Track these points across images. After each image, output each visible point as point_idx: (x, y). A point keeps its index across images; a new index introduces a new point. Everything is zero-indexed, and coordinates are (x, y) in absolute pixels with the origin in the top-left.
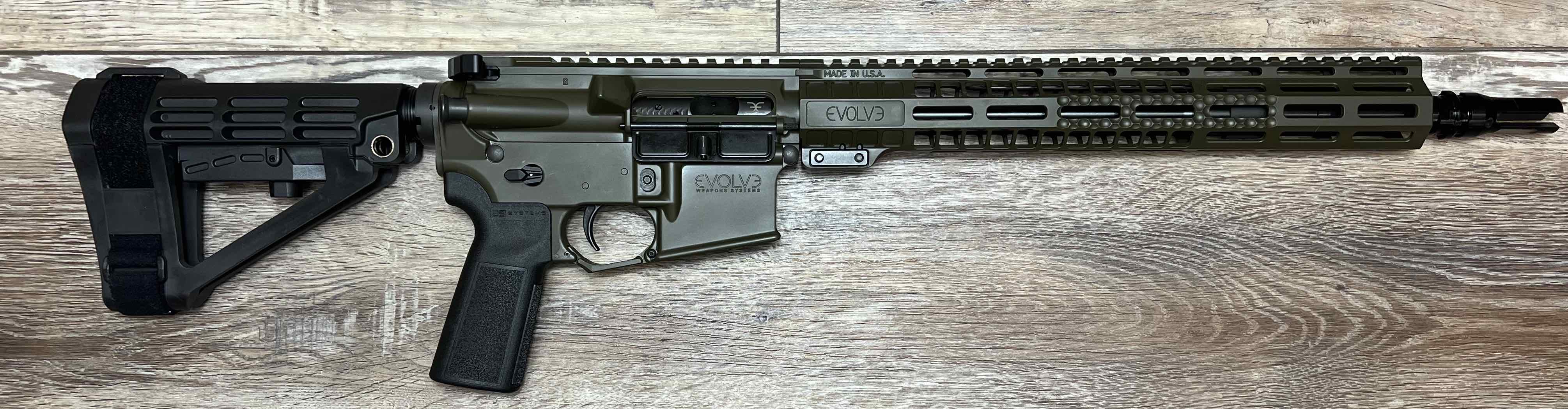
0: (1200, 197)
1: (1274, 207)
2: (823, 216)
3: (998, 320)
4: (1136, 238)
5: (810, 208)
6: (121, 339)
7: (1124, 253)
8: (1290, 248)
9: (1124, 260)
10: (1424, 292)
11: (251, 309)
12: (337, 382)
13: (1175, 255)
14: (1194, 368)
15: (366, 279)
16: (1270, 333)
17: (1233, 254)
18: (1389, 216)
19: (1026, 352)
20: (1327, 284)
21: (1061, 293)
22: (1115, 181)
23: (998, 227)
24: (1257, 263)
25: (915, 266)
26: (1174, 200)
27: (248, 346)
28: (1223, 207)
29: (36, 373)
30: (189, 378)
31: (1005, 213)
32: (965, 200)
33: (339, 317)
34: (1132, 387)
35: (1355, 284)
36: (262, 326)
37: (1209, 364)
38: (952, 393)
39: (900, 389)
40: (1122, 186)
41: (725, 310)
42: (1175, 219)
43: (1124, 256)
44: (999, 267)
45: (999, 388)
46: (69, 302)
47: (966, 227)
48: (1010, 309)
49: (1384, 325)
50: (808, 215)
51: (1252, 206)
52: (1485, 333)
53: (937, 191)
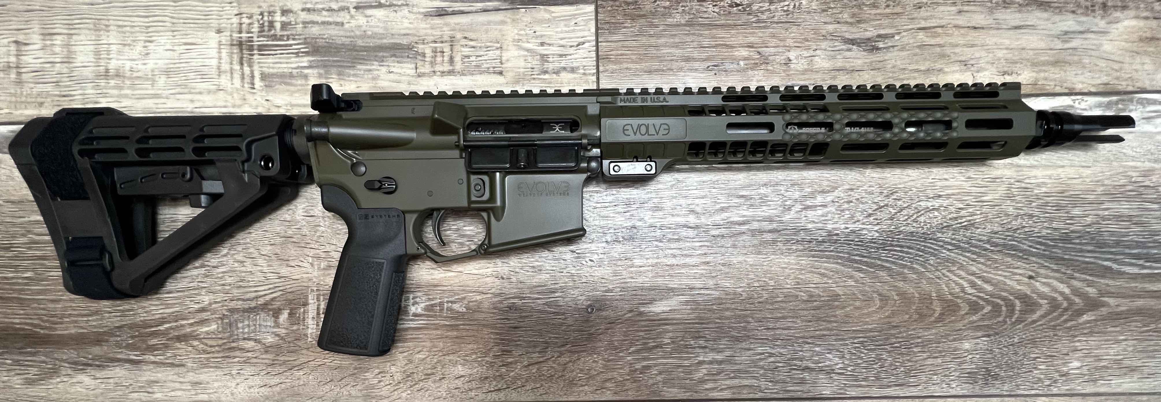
0: (922, 210)
1: (979, 217)
2: (635, 231)
3: (771, 307)
4: (874, 243)
5: (625, 225)
6: (118, 333)
7: (865, 255)
8: (992, 248)
9: (865, 259)
10: (1095, 279)
11: (211, 309)
12: (276, 362)
13: (904, 255)
14: (919, 340)
15: (295, 285)
16: (977, 313)
17: (948, 253)
18: (1068, 221)
19: (792, 331)
20: (1020, 274)
21: (818, 285)
22: (858, 199)
23: (769, 237)
24: (966, 259)
25: (706, 268)
26: (902, 213)
27: (210, 336)
28: (940, 218)
29: (57, 359)
30: (168, 361)
31: (775, 225)
32: (744, 216)
33: (276, 313)
34: (873, 356)
35: (1042, 274)
36: (220, 322)
37: (932, 337)
38: (736, 364)
39: (697, 361)
40: (863, 203)
41: (562, 304)
42: (903, 228)
43: (865, 257)
44: (771, 267)
45: (772, 359)
46: (79, 307)
47: (745, 237)
48: (779, 299)
49: (1065, 304)
50: (623, 230)
51: (962, 217)
52: (1141, 309)
53: (723, 209)
